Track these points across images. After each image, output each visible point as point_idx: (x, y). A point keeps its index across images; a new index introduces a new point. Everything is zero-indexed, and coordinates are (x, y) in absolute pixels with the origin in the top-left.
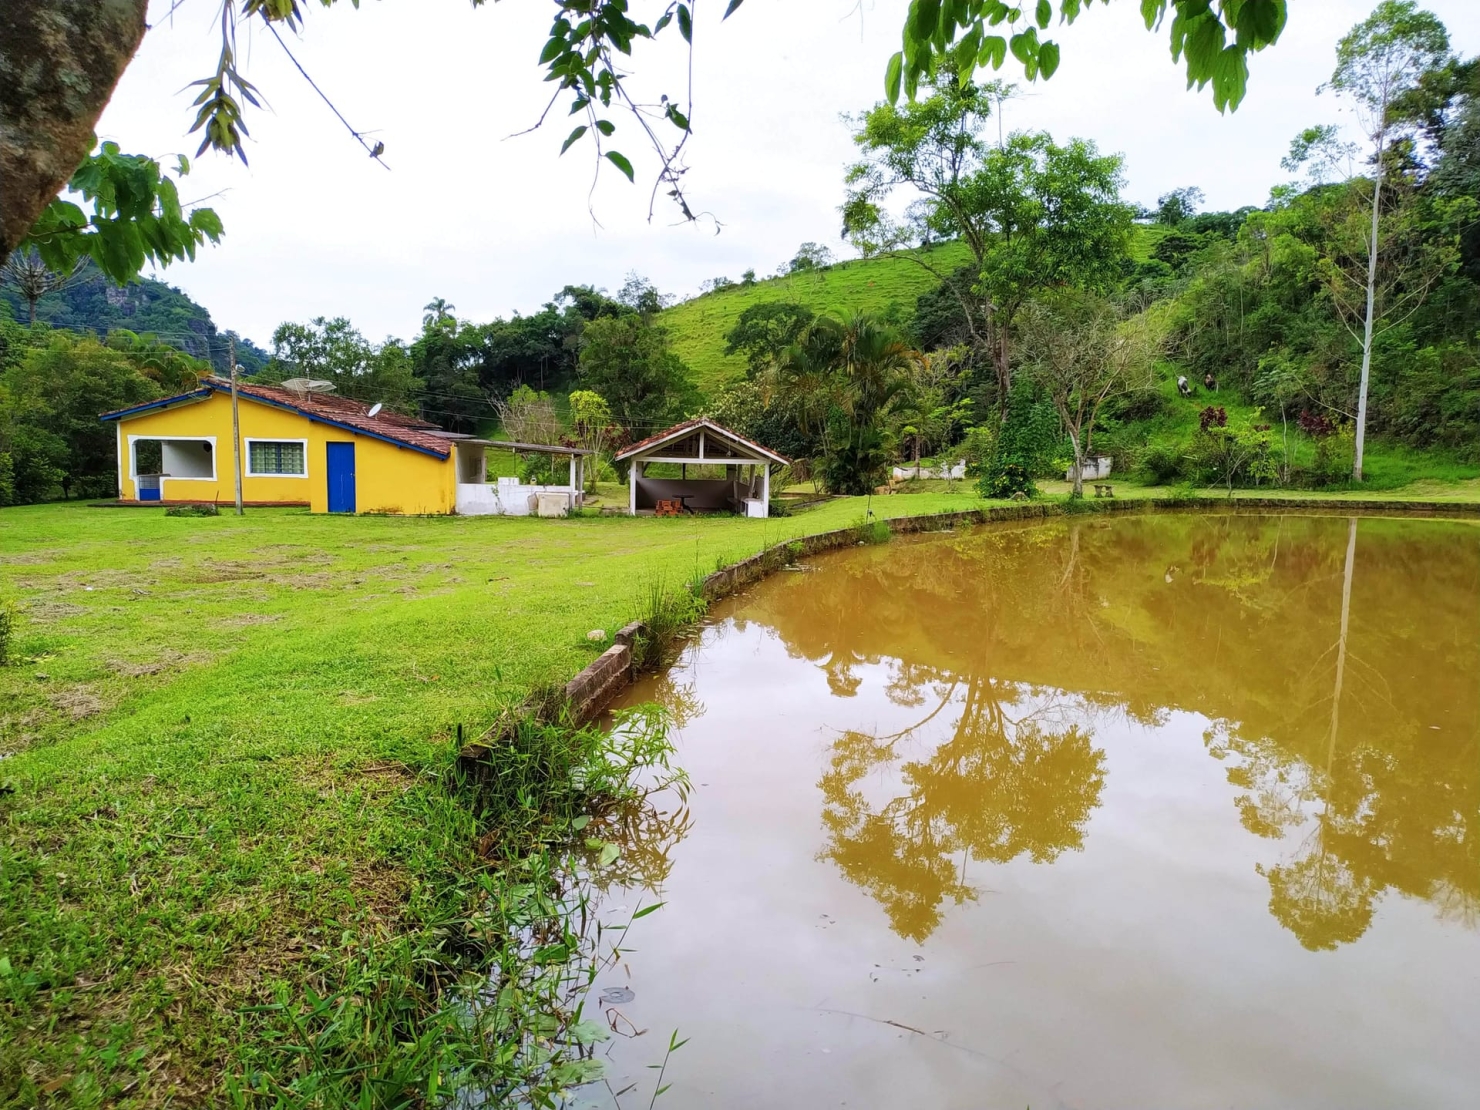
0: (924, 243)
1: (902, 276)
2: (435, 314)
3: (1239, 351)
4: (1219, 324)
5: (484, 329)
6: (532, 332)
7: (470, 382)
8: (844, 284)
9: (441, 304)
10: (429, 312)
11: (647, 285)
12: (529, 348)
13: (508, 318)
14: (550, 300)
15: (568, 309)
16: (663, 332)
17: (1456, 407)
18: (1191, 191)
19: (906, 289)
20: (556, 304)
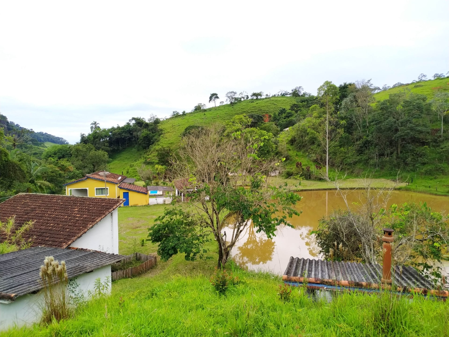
0: (231, 103)
1: (226, 113)
2: (94, 126)
3: (306, 144)
4: (302, 137)
5: (109, 130)
6: (123, 131)
7: (107, 146)
8: (211, 116)
9: (95, 123)
10: (92, 125)
11: (156, 117)
12: (123, 135)
13: (116, 126)
14: (128, 122)
15: (133, 124)
16: (161, 130)
17: (346, 163)
18: (300, 87)
19: (227, 117)
20: (130, 122)
